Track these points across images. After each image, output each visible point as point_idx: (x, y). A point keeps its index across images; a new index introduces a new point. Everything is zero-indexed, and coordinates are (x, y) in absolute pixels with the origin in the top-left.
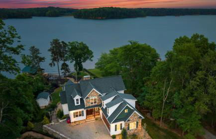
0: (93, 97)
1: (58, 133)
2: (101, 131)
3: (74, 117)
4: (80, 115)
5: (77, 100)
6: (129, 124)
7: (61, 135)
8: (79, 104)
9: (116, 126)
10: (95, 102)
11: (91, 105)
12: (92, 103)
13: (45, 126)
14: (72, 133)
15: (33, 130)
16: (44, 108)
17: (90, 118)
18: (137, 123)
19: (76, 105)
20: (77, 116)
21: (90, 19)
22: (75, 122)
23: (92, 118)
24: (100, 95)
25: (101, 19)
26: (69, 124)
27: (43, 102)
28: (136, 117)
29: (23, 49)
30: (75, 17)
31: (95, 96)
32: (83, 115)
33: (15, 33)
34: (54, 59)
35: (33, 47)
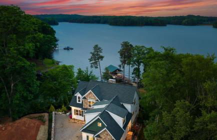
0: (91, 99)
3: (75, 114)
4: (80, 115)
5: (79, 98)
8: (81, 103)
9: (88, 137)
11: (89, 107)
19: (78, 102)
22: (74, 119)
24: (97, 100)
26: (70, 119)
28: (108, 137)
30: (214, 27)
32: (83, 116)
35: (97, 46)
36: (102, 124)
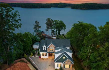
0: (51, 48)
1: (33, 61)
2: (52, 66)
3: (42, 56)
4: (45, 55)
5: (44, 48)
6: (65, 65)
7: (34, 62)
8: (45, 50)
9: (58, 64)
10: (53, 51)
11: (50, 51)
12: (51, 51)
13: (29, 57)
14: (39, 63)
15: (26, 58)
16: (35, 49)
17: (50, 58)
18: (70, 65)
19: (44, 50)
20: (44, 56)
21: (79, 9)
22: (42, 58)
23: (51, 58)
24: (55, 47)
25: (84, 9)
26: (39, 59)
27: (36, 47)
28: (69, 62)
29: (21, 21)
30: (71, 8)
31: (53, 47)
32: (47, 56)
33: (18, 14)
34: (48, 28)
35: (37, 21)
36: (66, 57)
